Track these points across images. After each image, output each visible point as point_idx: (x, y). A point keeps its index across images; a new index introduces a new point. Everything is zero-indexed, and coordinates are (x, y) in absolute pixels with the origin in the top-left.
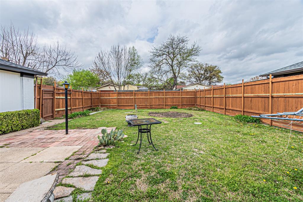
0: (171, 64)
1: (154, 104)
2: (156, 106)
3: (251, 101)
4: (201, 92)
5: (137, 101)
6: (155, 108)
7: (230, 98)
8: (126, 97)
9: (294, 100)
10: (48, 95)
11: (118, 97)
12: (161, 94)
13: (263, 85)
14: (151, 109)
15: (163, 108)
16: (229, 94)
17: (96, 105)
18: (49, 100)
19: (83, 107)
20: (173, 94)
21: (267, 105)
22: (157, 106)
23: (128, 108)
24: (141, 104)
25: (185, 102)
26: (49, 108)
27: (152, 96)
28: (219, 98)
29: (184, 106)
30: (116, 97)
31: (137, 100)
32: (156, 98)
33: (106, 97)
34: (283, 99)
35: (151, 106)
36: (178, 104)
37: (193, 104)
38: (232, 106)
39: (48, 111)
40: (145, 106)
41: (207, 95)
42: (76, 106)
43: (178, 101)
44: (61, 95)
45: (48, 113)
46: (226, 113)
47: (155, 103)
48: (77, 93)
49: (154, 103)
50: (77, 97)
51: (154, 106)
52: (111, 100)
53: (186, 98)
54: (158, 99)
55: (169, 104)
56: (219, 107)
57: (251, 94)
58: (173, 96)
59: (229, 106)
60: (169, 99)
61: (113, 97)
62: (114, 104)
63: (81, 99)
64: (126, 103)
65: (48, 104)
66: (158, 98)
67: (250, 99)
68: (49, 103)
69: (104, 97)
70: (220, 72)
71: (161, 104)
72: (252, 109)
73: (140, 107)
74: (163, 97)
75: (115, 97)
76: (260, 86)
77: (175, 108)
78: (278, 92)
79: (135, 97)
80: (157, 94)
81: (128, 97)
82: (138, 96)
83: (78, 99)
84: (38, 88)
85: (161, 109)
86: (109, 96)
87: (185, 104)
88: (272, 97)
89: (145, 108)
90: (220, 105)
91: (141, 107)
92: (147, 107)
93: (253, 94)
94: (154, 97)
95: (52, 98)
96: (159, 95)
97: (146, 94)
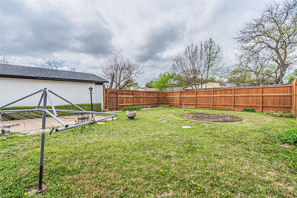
1: (218, 104)
2: (221, 107)
6: (220, 109)
8: (188, 96)
10: (114, 95)
11: (181, 96)
14: (215, 110)
15: (230, 109)
17: (163, 102)
18: (114, 98)
19: (147, 104)
20: (248, 91)
22: (223, 107)
23: (190, 107)
24: (202, 103)
25: (269, 102)
26: (114, 103)
27: (217, 94)
29: (268, 108)
31: (199, 99)
32: (222, 96)
33: (171, 95)
35: (214, 107)
36: (255, 105)
39: (114, 105)
40: (207, 106)
42: (139, 103)
43: (256, 101)
44: (124, 94)
45: (114, 106)
47: (220, 103)
48: (141, 93)
49: (218, 102)
50: (141, 96)
51: (218, 107)
52: (175, 98)
53: (272, 97)
55: (240, 105)
58: (248, 93)
60: (240, 97)
61: (176, 96)
62: (177, 102)
63: (146, 98)
64: (188, 102)
65: (113, 101)
66: (225, 96)
68: (115, 99)
69: (169, 96)
71: (229, 104)
73: (202, 106)
74: (231, 95)
75: (178, 95)
77: (248, 111)
79: (197, 96)
80: (224, 91)
81: (190, 96)
82: (200, 95)
83: (142, 97)
84: (105, 90)
85: (229, 110)
86: (173, 95)
87: (269, 105)
89: (207, 108)
92: (210, 108)
94: (219, 95)
95: (116, 96)
97: (209, 92)
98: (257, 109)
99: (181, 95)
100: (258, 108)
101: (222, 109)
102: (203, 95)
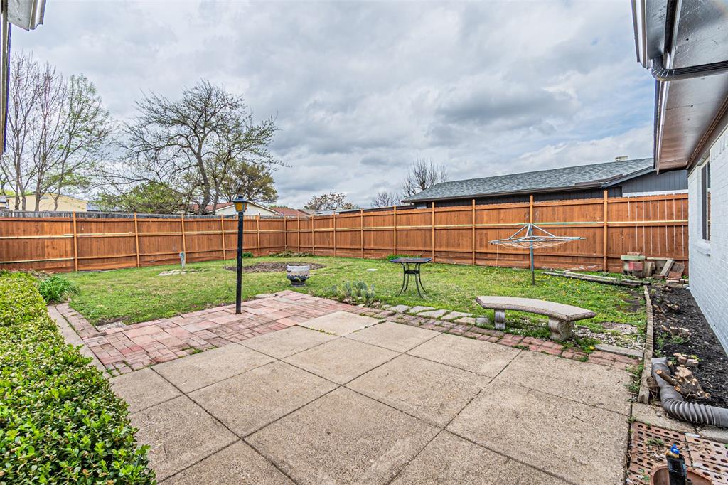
0: (196, 151)
1: (197, 250)
2: (202, 255)
3: (407, 235)
4: (301, 222)
5: (147, 244)
6: (201, 260)
7: (372, 232)
8: (108, 235)
9: (456, 232)
11: (80, 235)
12: (213, 225)
13: (423, 215)
15: (219, 257)
16: (370, 225)
21: (428, 238)
23: (119, 266)
24: (158, 251)
25: (265, 241)
28: (349, 233)
29: (265, 250)
30: (70, 235)
31: (146, 241)
32: (203, 234)
34: (445, 231)
35: (190, 257)
36: (252, 247)
37: (280, 245)
38: (375, 244)
40: (172, 257)
41: (319, 228)
43: (252, 241)
46: (366, 255)
47: (199, 247)
49: (197, 246)
51: (197, 255)
52: (47, 243)
53: (268, 235)
54: (206, 236)
55: (234, 248)
56: (348, 246)
57: (407, 225)
59: (370, 245)
60: (233, 235)
61: (56, 233)
62: (61, 256)
64: (111, 251)
66: (208, 234)
67: (405, 232)
70: (271, 181)
71: (216, 249)
72: (407, 245)
73: (158, 259)
74: (219, 232)
75: (66, 232)
76: (419, 215)
77: (249, 256)
78: (440, 223)
79: (141, 234)
80: (205, 224)
82: (148, 231)
85: (217, 260)
86: (40, 232)
87: (266, 246)
88: (435, 229)
89: (172, 263)
90: (351, 244)
91: (160, 258)
92: (178, 259)
93: (410, 225)
94: (195, 232)
96: (209, 228)
97: (174, 224)
98: (254, 253)
99: (82, 232)
100: (256, 251)
101: (204, 259)
102: (158, 231)
